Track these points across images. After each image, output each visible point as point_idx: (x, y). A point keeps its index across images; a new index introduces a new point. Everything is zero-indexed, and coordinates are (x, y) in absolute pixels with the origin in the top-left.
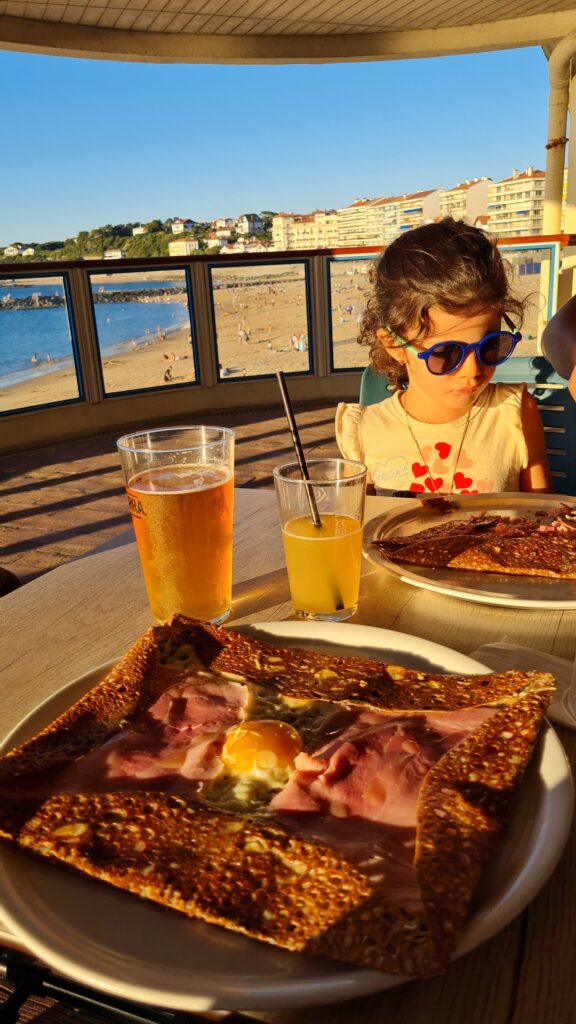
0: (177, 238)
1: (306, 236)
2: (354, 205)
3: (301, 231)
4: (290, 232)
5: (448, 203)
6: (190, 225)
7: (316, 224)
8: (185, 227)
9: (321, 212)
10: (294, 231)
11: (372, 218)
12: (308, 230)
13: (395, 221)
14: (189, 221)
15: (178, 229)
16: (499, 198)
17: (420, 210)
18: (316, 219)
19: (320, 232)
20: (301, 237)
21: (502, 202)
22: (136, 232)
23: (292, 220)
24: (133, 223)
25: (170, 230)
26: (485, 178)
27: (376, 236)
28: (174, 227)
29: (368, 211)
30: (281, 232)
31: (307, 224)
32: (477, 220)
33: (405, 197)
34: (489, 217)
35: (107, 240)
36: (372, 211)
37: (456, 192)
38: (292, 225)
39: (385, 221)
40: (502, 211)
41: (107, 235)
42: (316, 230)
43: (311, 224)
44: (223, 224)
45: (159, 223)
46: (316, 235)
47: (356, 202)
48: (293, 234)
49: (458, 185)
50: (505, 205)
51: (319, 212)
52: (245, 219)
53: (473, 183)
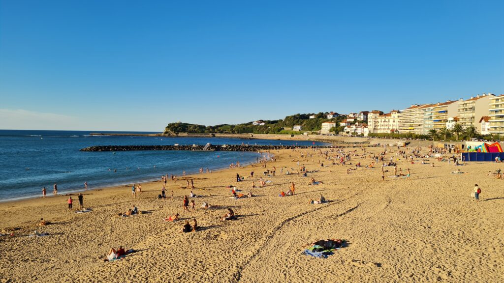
0: (328, 121)
1: (386, 123)
2: (410, 108)
3: (383, 120)
4: (376, 121)
5: (463, 108)
6: (336, 115)
7: (392, 117)
8: (333, 116)
9: (395, 111)
10: (379, 120)
11: (418, 115)
12: (387, 120)
13: (431, 117)
14: (336, 114)
15: (330, 117)
16: (497, 106)
17: (447, 111)
18: (392, 115)
19: (394, 121)
20: (382, 123)
21: (499, 108)
22: (311, 117)
23: (378, 115)
24: (311, 113)
25: (326, 117)
26: (489, 94)
27: (420, 125)
28: (328, 116)
29: (417, 111)
30: (371, 120)
31: (387, 117)
32: (482, 119)
33: (438, 104)
34: (490, 118)
35: (296, 121)
36: (418, 112)
37: (468, 102)
38: (378, 117)
39: (425, 117)
40: (499, 114)
41: (297, 118)
42: (391, 120)
43: (389, 117)
44: (351, 116)
45: (322, 114)
46: (391, 123)
47: (412, 106)
48: (378, 122)
49: (472, 98)
50: (501, 111)
51: (394, 111)
52: (362, 114)
53: (481, 97)
